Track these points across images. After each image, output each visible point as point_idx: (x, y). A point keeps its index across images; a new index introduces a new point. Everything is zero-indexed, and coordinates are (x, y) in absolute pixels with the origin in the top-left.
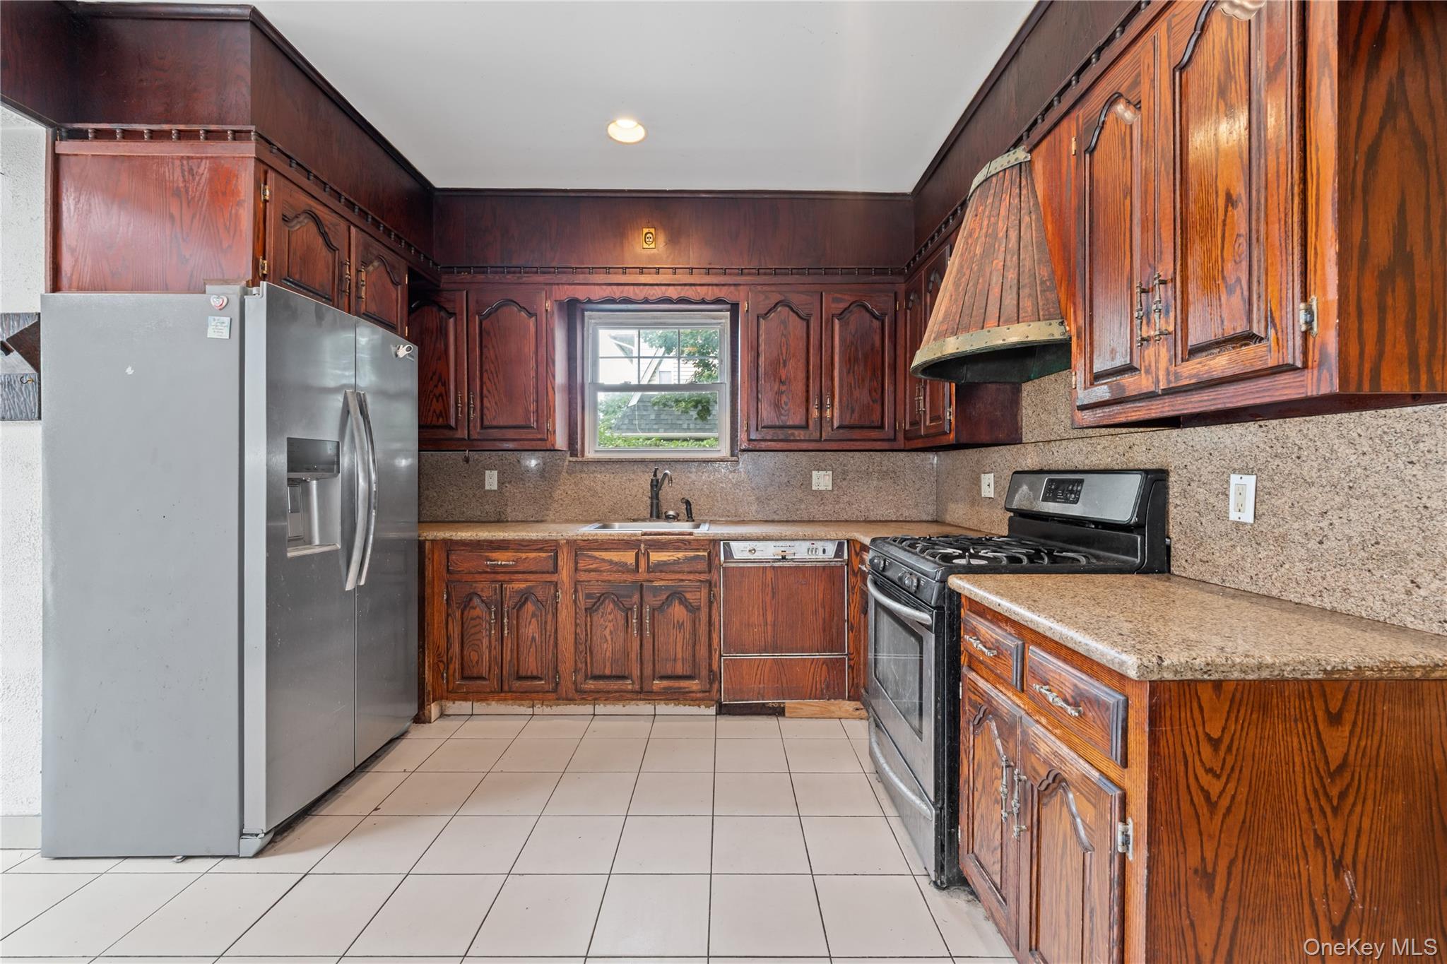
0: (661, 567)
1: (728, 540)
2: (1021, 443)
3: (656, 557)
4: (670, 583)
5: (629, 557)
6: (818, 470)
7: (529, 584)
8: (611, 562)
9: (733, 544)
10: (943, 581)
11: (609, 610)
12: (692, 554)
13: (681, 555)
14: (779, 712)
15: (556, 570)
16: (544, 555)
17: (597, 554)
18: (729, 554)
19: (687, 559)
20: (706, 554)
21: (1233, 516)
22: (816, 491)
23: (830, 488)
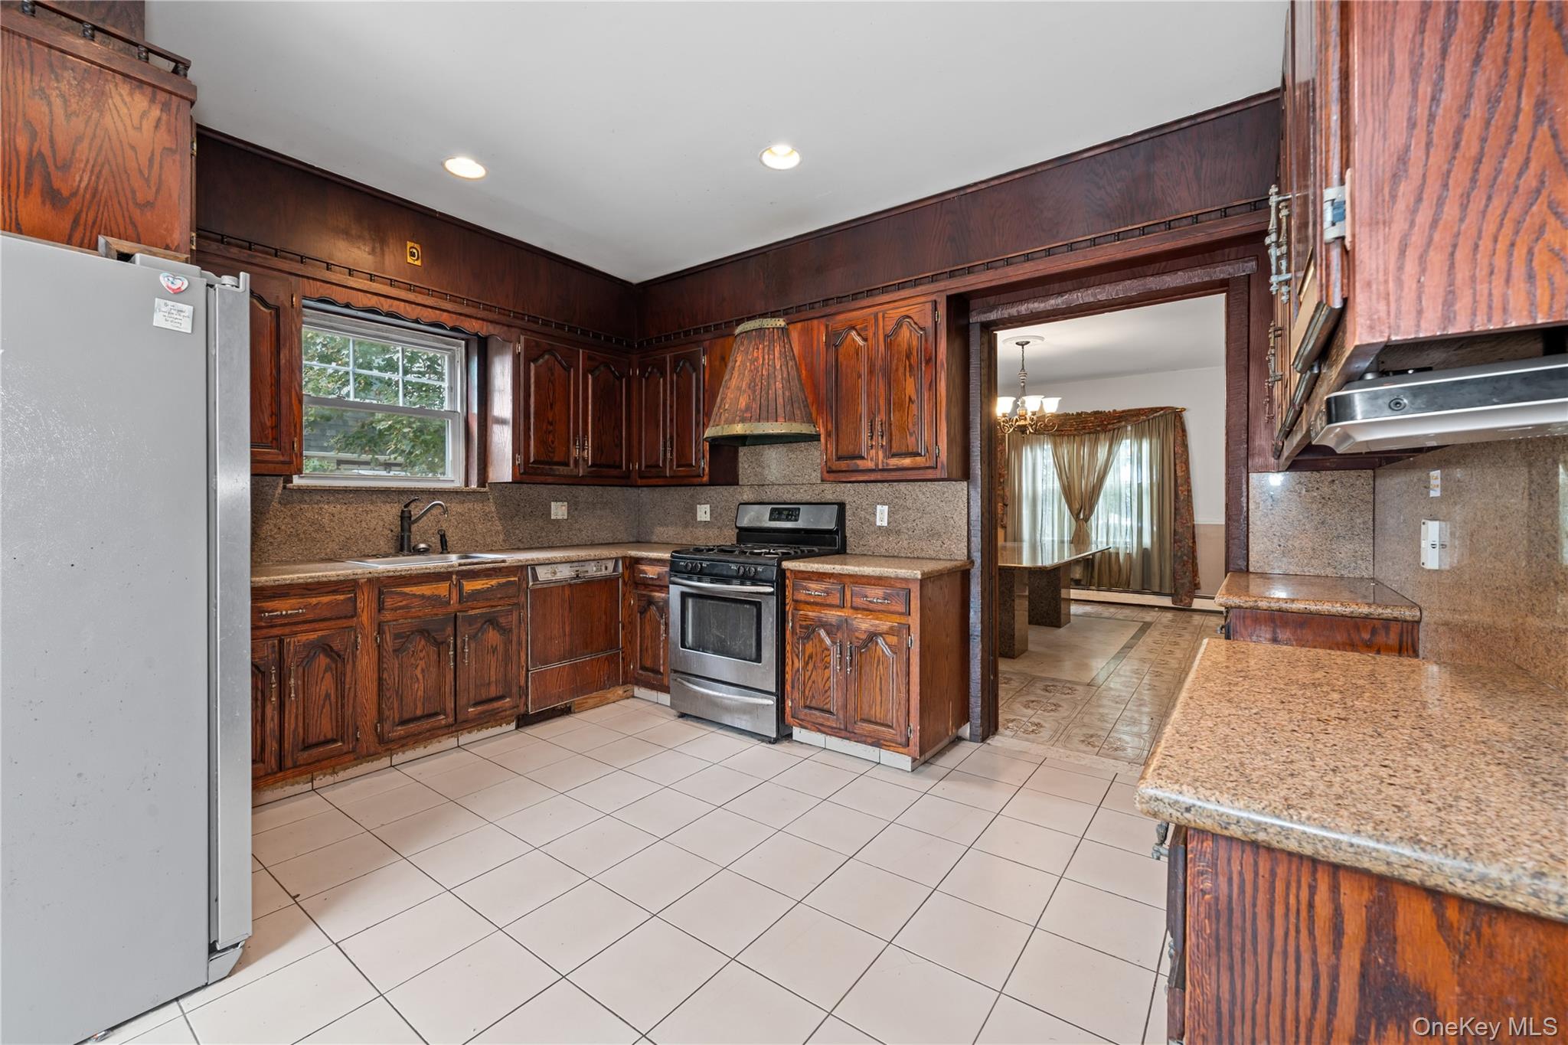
0: (476, 595)
1: (533, 566)
2: (738, 484)
3: (469, 586)
4: (484, 610)
5: (442, 589)
6: (556, 501)
7: (320, 633)
8: (423, 596)
9: (537, 568)
10: (779, 565)
11: (420, 647)
12: (504, 580)
13: (494, 582)
14: (567, 711)
15: (354, 614)
16: (342, 597)
17: (407, 590)
18: (535, 577)
19: (500, 585)
20: (517, 579)
21: (879, 523)
22: (554, 520)
23: (566, 517)
